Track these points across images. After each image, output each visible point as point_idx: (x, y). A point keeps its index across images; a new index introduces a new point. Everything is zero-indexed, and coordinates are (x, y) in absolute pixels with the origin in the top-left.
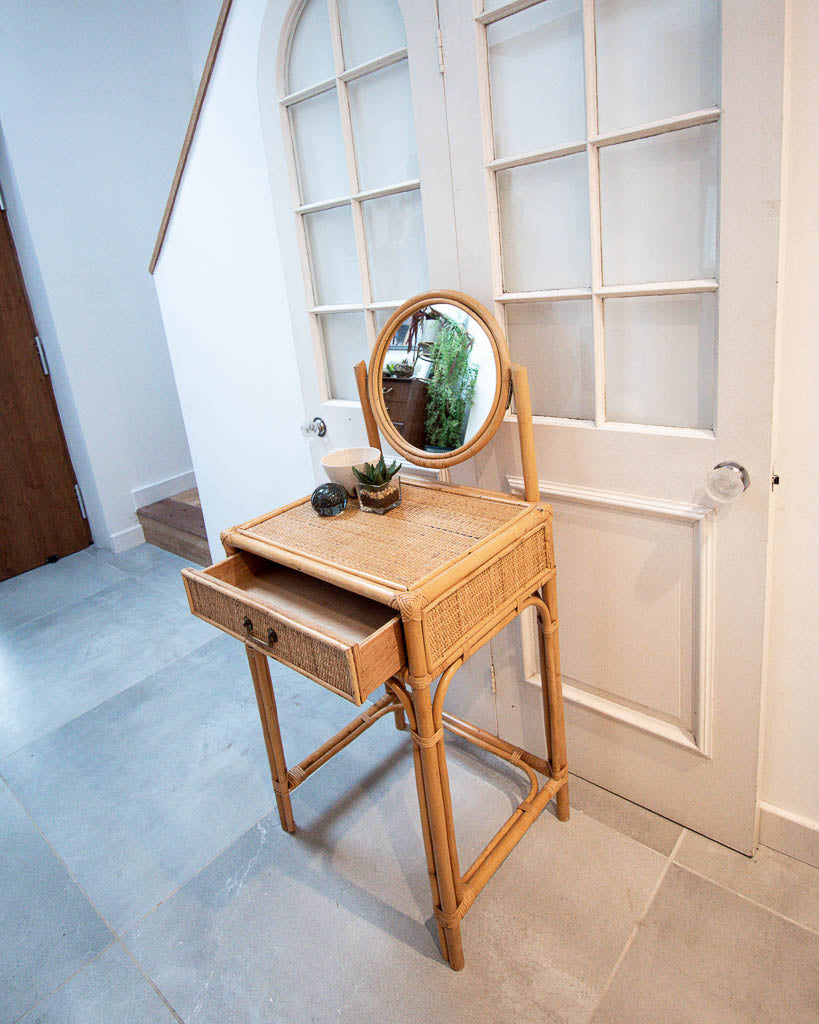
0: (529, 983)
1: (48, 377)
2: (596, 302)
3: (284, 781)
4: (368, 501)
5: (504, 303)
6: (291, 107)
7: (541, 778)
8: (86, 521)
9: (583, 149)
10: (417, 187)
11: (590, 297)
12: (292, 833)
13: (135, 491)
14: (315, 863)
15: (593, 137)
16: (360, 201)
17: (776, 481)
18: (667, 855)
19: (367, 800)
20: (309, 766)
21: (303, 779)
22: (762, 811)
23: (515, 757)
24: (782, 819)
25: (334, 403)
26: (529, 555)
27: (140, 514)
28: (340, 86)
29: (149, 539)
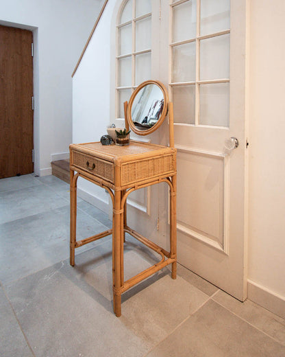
0: (143, 326)
1: (33, 111)
2: (197, 86)
3: (74, 244)
4: (118, 142)
5: (172, 86)
6: (119, 28)
7: (166, 258)
8: (33, 163)
9: (194, 40)
10: (150, 51)
11: (194, 84)
12: (73, 266)
13: (52, 155)
14: (78, 276)
15: (198, 36)
16: (135, 55)
17: (248, 144)
18: (210, 296)
19: (103, 261)
20: (85, 242)
21: (81, 245)
22: (248, 283)
23: (159, 250)
24: (255, 287)
25: (119, 119)
26: (166, 163)
27: (52, 163)
28: (133, 22)
29: (53, 174)
